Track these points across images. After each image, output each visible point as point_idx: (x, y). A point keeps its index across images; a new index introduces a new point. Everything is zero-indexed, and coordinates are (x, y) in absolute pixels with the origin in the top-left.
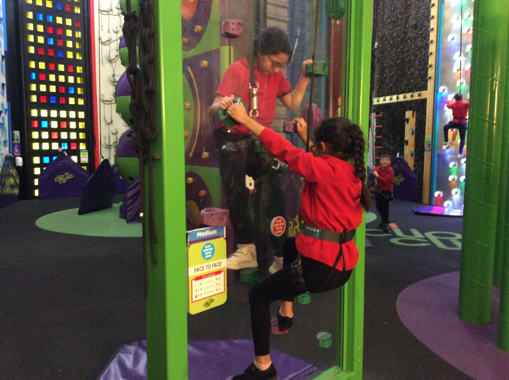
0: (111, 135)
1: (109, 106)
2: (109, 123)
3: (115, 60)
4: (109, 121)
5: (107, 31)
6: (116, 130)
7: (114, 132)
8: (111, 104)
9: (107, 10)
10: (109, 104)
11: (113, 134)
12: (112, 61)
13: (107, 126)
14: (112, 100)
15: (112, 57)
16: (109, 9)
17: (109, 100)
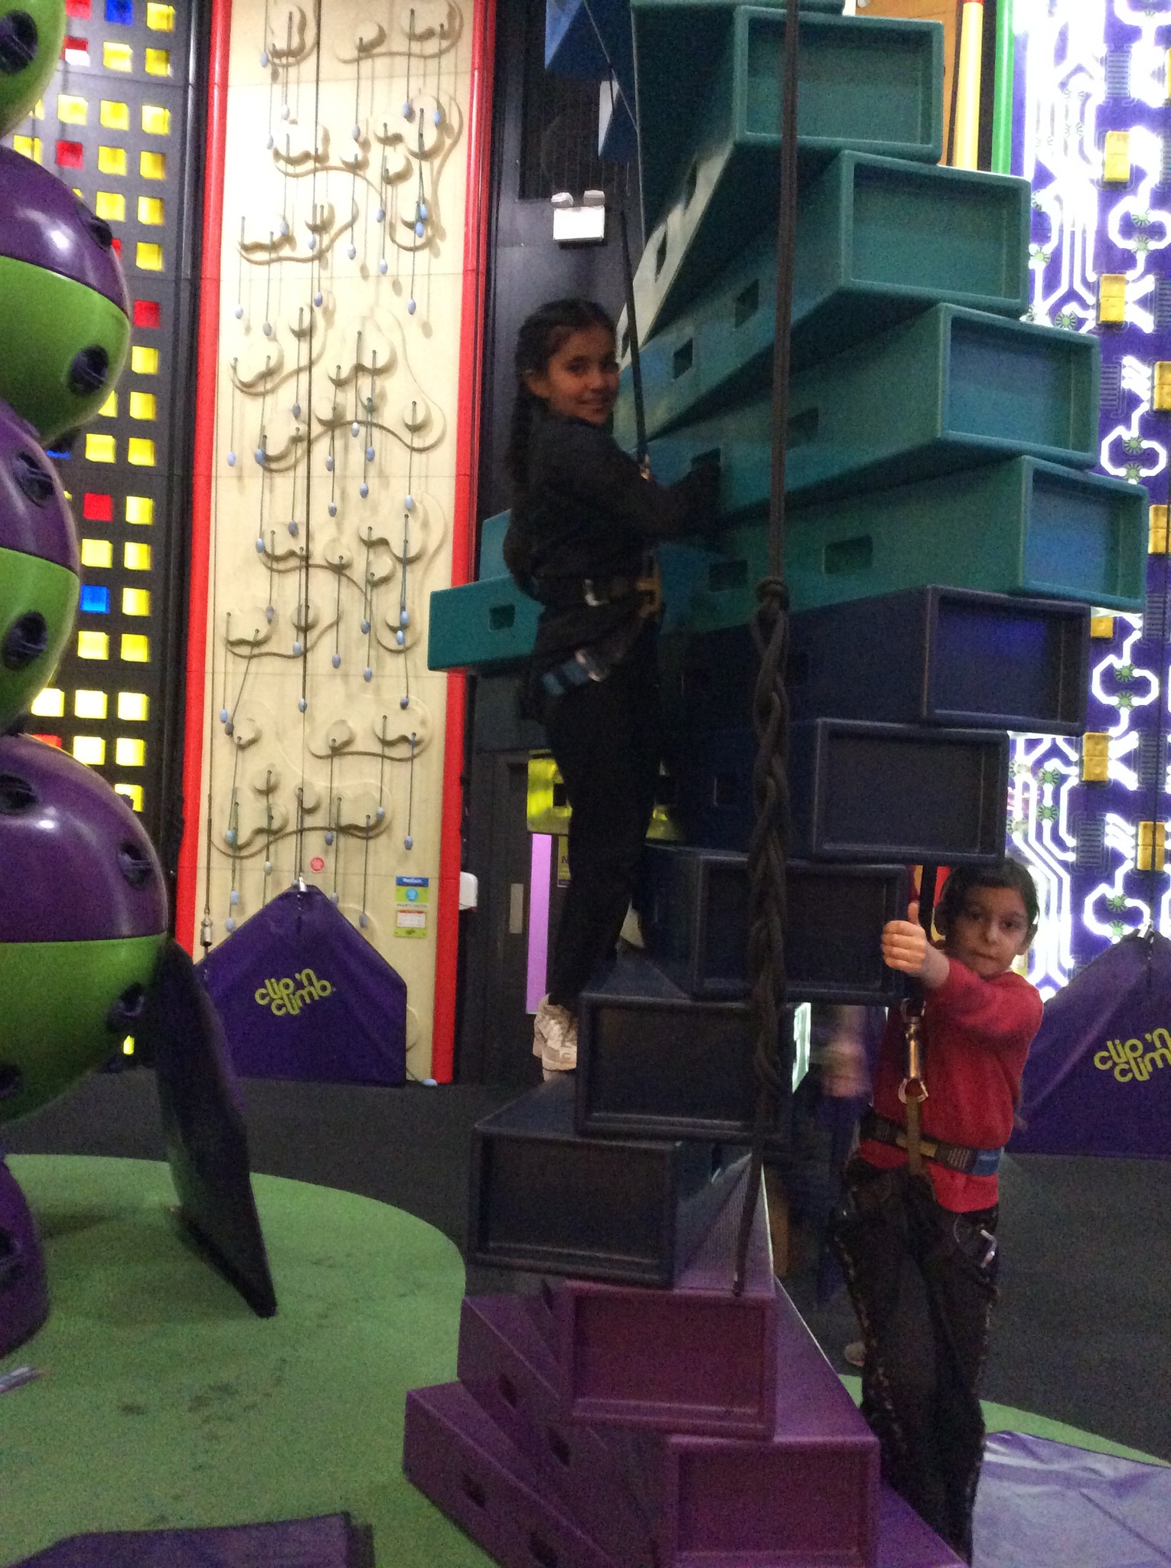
0: (245, 793)
1: (254, 666)
2: (246, 741)
3: (291, 460)
4: (242, 731)
5: (263, 329)
6: (272, 773)
7: (262, 784)
8: (262, 655)
9: (266, 241)
10: (252, 656)
11: (258, 793)
12: (274, 466)
14: (261, 636)
15: (273, 450)
16: (277, 237)
17: (254, 637)
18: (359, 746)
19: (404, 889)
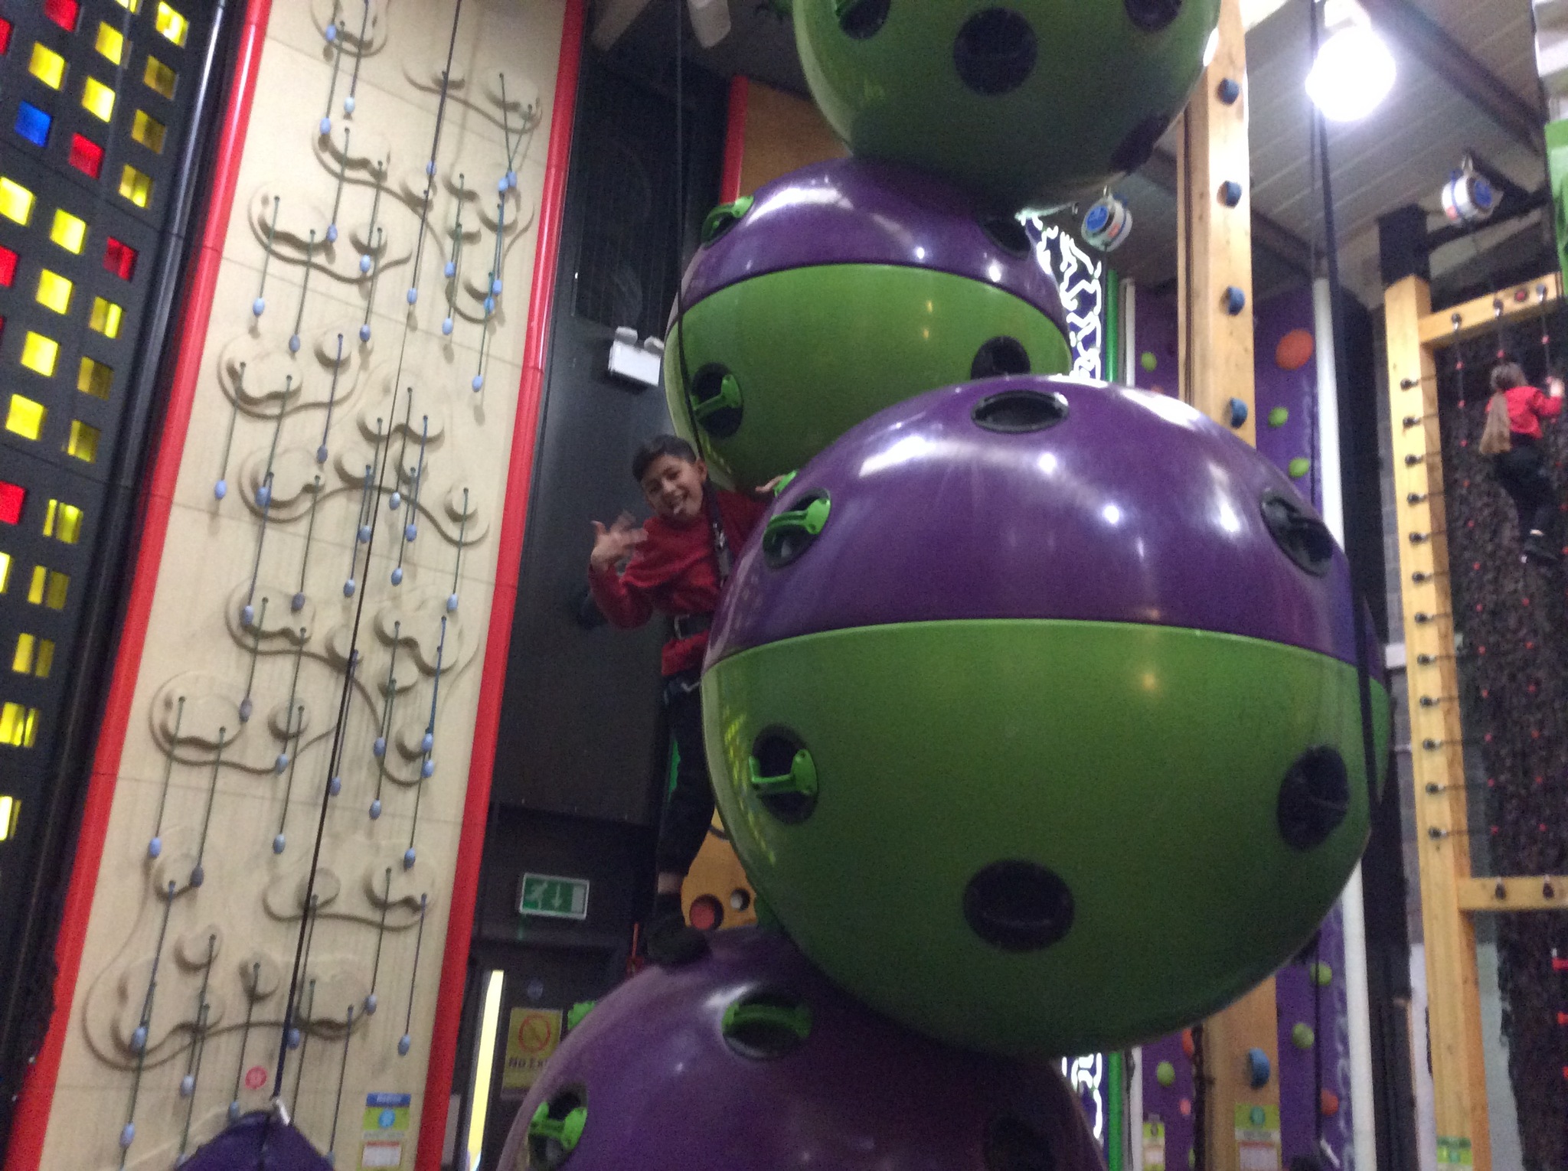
0: (169, 971)
1: (201, 778)
2: (177, 888)
3: (293, 512)
4: (176, 873)
5: (286, 345)
6: (213, 938)
7: (194, 953)
8: (217, 764)
9: (304, 236)
10: (205, 763)
11: (187, 967)
13: (156, 909)
14: (227, 737)
15: (279, 493)
16: (319, 238)
17: (212, 737)
18: (340, 907)
19: (376, 1112)
